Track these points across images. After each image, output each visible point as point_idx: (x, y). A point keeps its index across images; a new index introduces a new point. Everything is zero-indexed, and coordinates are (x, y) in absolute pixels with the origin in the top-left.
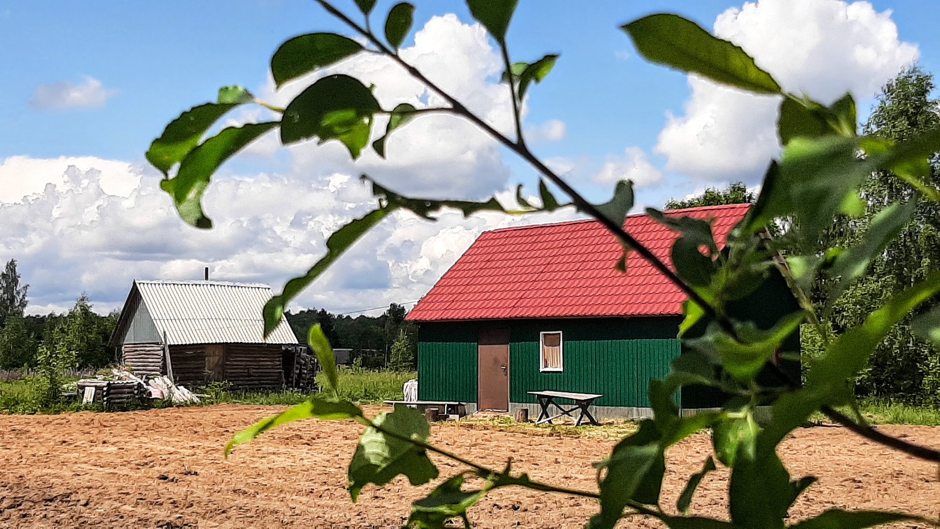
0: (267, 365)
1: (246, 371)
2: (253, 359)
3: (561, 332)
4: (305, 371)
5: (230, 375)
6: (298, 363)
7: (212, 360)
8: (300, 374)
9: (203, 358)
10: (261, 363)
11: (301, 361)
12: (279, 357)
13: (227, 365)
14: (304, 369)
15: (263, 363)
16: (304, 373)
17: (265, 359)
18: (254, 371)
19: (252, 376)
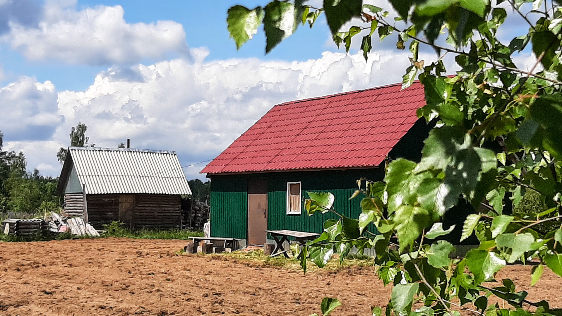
0: (169, 210)
1: (152, 214)
2: (157, 206)
3: (300, 182)
4: (200, 215)
5: (139, 217)
6: (194, 209)
7: (123, 207)
8: (195, 217)
9: (117, 204)
10: (163, 209)
11: (197, 207)
12: (178, 204)
13: (136, 209)
14: (198, 214)
15: (166, 209)
16: (199, 217)
17: (167, 206)
18: (159, 214)
19: (157, 218)
